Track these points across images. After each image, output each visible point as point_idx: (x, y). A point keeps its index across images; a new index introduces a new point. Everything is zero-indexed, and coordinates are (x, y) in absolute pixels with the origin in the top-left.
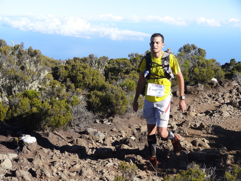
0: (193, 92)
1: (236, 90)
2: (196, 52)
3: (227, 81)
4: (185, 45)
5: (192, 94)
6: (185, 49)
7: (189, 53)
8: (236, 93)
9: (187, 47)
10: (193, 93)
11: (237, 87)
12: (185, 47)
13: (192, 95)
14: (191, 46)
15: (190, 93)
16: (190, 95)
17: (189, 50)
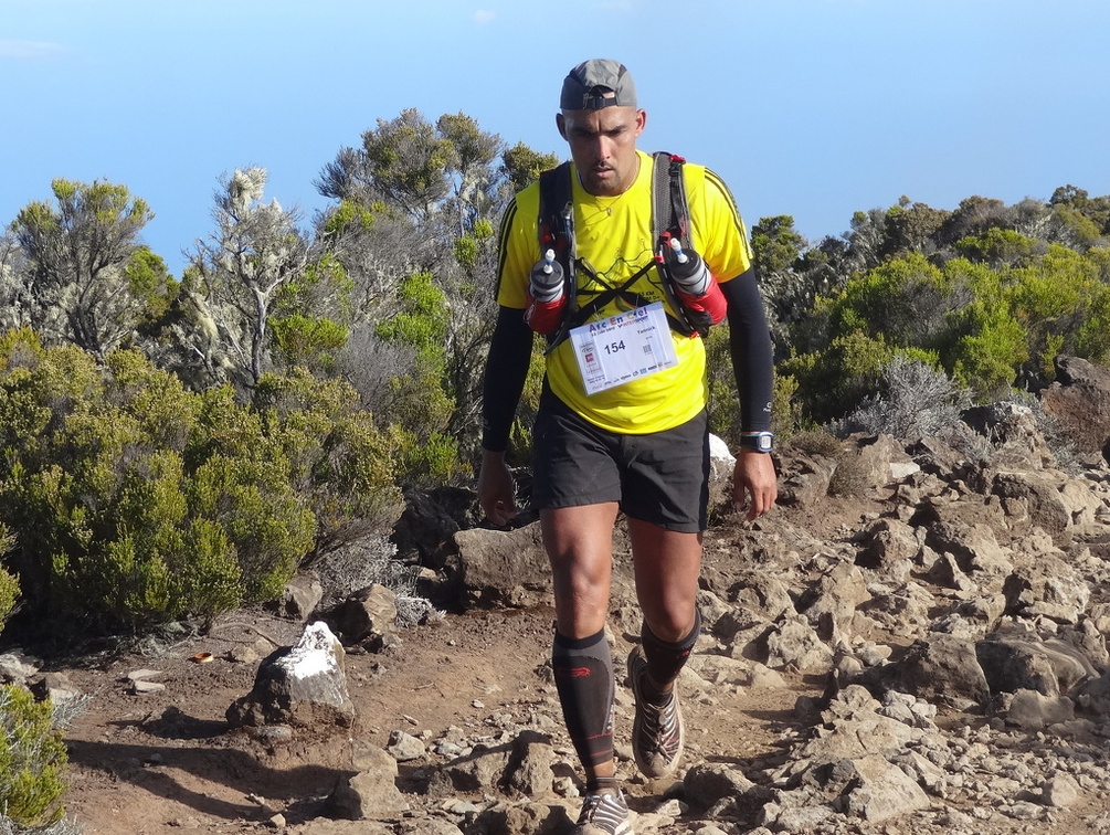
0: (528, 587)
1: (914, 522)
2: (485, 188)
3: (824, 450)
4: (384, 130)
5: (520, 607)
6: (386, 163)
7: (422, 199)
8: (918, 559)
9: (404, 147)
10: (529, 600)
11: (915, 496)
12: (378, 150)
13: (518, 622)
14: (437, 137)
15: (493, 598)
16: (495, 617)
17: (426, 172)
